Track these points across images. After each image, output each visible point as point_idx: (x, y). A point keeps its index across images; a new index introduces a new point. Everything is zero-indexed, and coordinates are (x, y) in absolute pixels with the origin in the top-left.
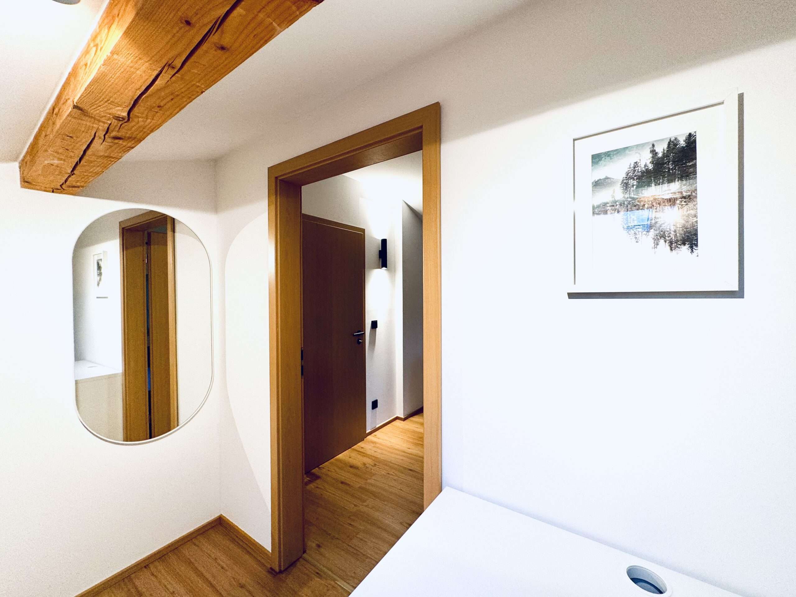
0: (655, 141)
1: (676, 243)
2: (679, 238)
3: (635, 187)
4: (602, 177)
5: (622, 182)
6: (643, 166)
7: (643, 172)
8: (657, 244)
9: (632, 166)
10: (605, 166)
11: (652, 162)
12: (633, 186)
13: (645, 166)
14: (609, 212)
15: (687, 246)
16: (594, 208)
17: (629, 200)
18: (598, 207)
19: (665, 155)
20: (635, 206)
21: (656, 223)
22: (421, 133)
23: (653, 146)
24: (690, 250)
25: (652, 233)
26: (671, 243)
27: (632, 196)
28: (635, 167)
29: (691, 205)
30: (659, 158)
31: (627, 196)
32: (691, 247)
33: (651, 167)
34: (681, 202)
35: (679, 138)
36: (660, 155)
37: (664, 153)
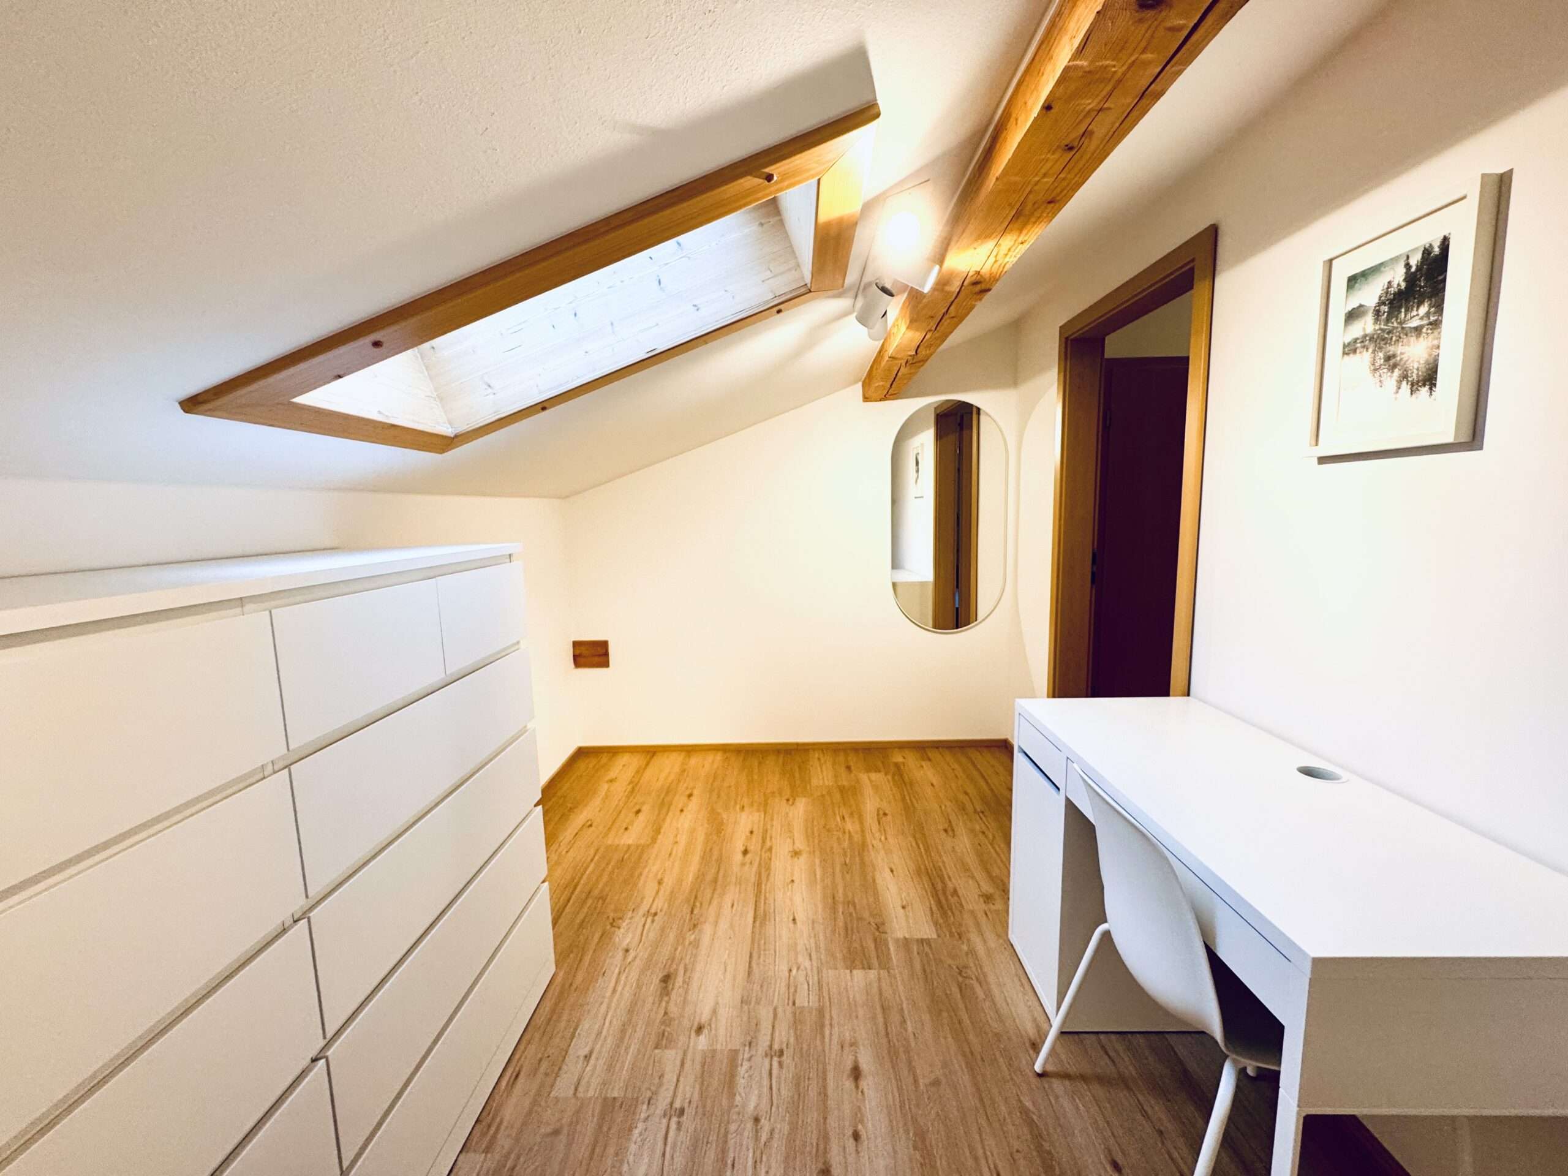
0: (1409, 251)
1: (1417, 384)
2: (1420, 379)
3: (1386, 314)
4: (1356, 305)
5: (1374, 310)
6: (1395, 286)
7: (1395, 294)
8: (1399, 388)
9: (1386, 287)
10: (1360, 289)
11: (1405, 280)
12: (1384, 312)
13: (1399, 285)
14: (1358, 351)
15: (1427, 387)
16: (1345, 346)
17: (1379, 332)
18: (1349, 344)
19: (1419, 268)
20: (1383, 340)
21: (1401, 359)
22: (1192, 269)
23: (1408, 257)
24: (1429, 394)
25: (1397, 372)
26: (1412, 385)
27: (1382, 327)
28: (1388, 288)
29: (1436, 332)
30: (1413, 273)
31: (1377, 327)
32: (1431, 389)
33: (1403, 285)
34: (1427, 329)
35: (1433, 244)
36: (1413, 269)
37: (1417, 266)
